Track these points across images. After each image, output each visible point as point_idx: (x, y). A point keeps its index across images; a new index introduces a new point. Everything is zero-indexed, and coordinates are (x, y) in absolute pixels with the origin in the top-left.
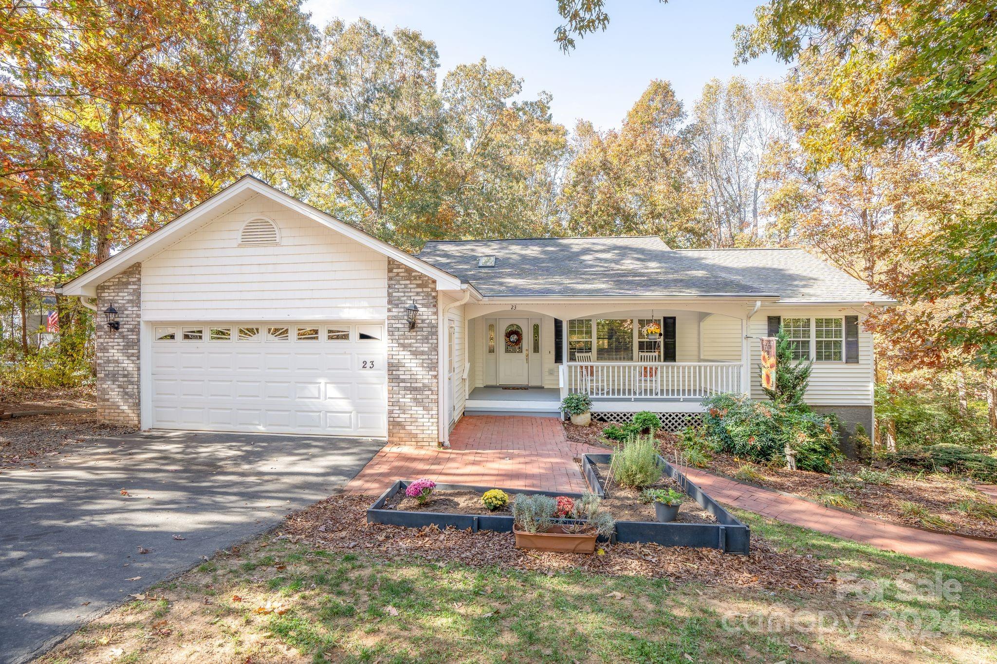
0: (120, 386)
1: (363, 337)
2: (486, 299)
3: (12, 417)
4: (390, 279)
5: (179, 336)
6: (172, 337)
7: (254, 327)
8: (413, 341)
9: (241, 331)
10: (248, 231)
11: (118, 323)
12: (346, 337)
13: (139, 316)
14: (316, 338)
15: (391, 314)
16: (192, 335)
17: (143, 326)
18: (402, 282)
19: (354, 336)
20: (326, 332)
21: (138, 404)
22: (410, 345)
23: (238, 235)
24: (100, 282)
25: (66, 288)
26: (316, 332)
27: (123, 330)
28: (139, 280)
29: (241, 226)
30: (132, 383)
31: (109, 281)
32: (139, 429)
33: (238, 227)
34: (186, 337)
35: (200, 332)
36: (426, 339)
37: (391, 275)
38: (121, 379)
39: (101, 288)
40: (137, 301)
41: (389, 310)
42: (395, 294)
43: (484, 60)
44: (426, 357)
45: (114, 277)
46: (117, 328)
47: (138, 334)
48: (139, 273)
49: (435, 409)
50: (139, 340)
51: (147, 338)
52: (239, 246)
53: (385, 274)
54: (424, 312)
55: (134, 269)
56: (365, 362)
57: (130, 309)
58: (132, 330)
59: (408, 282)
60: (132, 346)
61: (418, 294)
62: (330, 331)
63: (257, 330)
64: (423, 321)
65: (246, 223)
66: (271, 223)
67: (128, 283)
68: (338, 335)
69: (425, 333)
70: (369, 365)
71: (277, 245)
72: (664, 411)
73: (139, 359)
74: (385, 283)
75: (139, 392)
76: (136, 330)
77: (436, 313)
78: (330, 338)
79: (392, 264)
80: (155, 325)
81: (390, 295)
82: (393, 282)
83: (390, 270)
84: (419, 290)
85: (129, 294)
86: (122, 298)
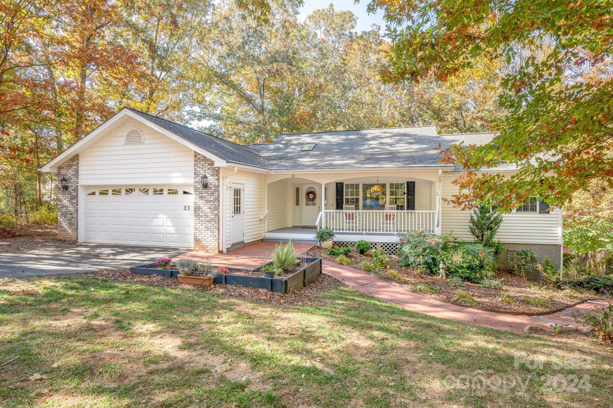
0: (68, 220)
1: (185, 193)
2: (272, 171)
3: (20, 235)
4: (196, 161)
5: (97, 193)
6: (94, 193)
7: (132, 188)
8: (206, 195)
9: (127, 191)
10: (129, 136)
11: (67, 186)
12: (176, 193)
13: (77, 183)
14: (162, 194)
15: (196, 180)
16: (104, 193)
17: (79, 188)
18: (201, 163)
19: (180, 192)
20: (167, 190)
21: (77, 229)
22: (205, 197)
23: (124, 139)
24: (59, 165)
25: (42, 168)
26: (162, 190)
27: (70, 190)
28: (78, 163)
29: (126, 134)
30: (74, 218)
31: (63, 164)
32: (77, 242)
33: (124, 133)
34: (101, 194)
35: (107, 191)
36: (212, 194)
37: (196, 159)
38: (69, 216)
39: (60, 168)
40: (77, 175)
41: (195, 178)
42: (198, 169)
43: (332, 5)
44: (212, 203)
45: (66, 162)
46: (67, 189)
47: (77, 192)
48: (78, 160)
49: (217, 232)
50: (77, 195)
51: (82, 194)
52: (125, 144)
53: (193, 158)
54: (211, 180)
55: (76, 158)
56: (185, 207)
57: (74, 179)
58: (74, 190)
59: (204, 162)
60: (74, 198)
61: (209, 169)
62: (169, 190)
63: (134, 190)
64: (211, 184)
65: (127, 132)
66: (140, 132)
67: (72, 165)
68: (173, 192)
69: (212, 191)
70: (187, 208)
71: (142, 143)
72: (384, 241)
73: (77, 205)
74: (193, 163)
75: (77, 223)
76: (76, 190)
77: (218, 179)
78: (169, 193)
79: (196, 154)
80: (86, 187)
81: (195, 170)
82: (197, 163)
83: (196, 156)
84: (210, 167)
85: (73, 171)
86: (69, 173)
